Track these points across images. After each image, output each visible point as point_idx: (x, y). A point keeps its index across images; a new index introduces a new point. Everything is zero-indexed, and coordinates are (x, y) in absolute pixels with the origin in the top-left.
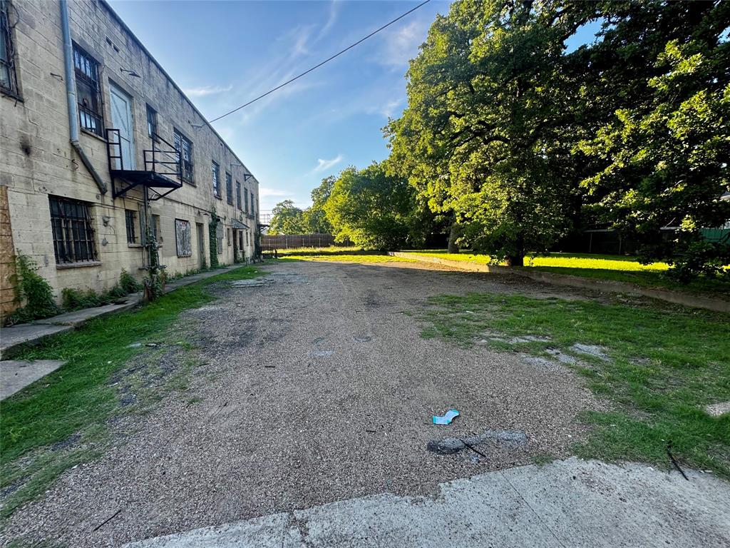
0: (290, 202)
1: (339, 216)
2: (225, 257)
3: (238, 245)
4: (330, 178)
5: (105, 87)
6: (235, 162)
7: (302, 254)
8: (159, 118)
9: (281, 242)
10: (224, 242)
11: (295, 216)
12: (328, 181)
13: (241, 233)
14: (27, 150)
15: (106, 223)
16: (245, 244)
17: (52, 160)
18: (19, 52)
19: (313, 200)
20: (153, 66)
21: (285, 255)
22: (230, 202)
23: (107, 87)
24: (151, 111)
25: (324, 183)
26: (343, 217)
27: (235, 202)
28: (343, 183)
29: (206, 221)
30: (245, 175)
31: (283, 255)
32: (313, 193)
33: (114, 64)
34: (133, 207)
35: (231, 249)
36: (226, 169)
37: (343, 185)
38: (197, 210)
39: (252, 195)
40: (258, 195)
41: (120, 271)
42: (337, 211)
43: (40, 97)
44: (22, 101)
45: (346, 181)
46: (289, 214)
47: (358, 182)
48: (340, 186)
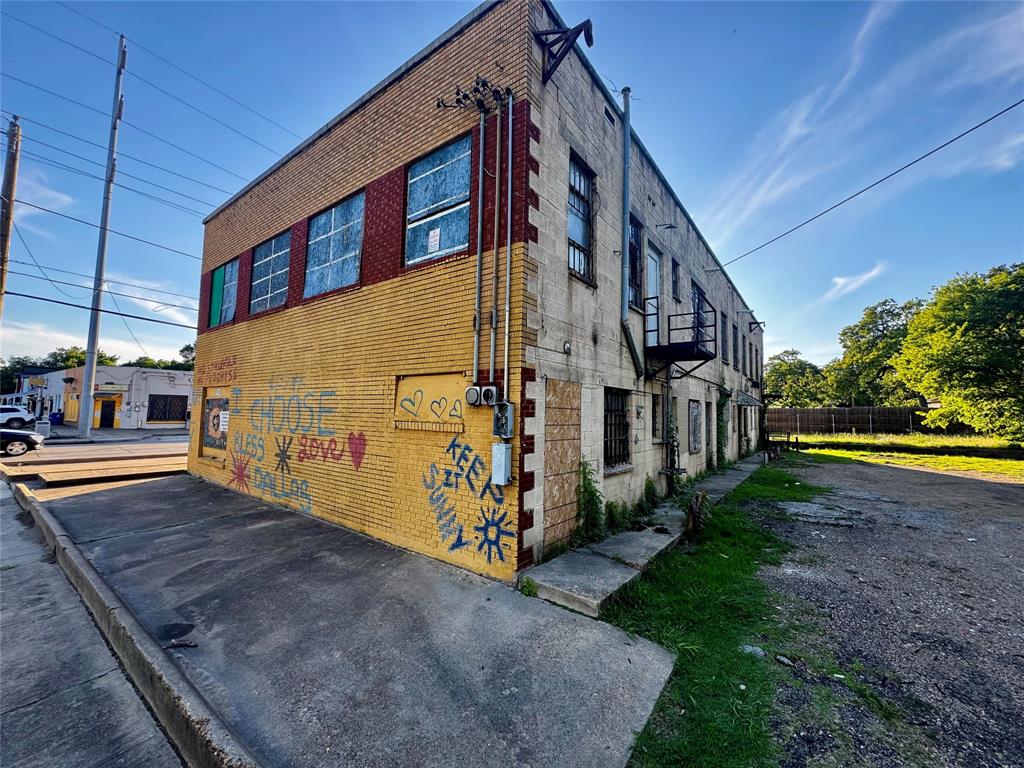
0: (794, 353)
1: (936, 373)
2: (730, 452)
3: (743, 430)
4: (884, 304)
5: (646, 251)
6: (740, 308)
7: (849, 447)
8: (681, 271)
9: (787, 420)
10: (730, 426)
11: (803, 375)
12: (879, 309)
13: (745, 409)
14: (595, 340)
15: (638, 413)
16: (749, 428)
17: (609, 347)
18: (598, 238)
19: (845, 346)
20: (678, 210)
21: (813, 446)
22: (736, 368)
23: (647, 251)
24: (675, 265)
25: (869, 315)
26: (946, 377)
27: (740, 366)
28: (944, 309)
29: (714, 397)
30: (750, 324)
31: (807, 446)
32: (843, 335)
33: (652, 221)
34: (658, 391)
35: (736, 435)
36: (733, 320)
37: (942, 314)
38: (707, 384)
39: (757, 350)
40: (762, 349)
41: (645, 477)
42: (930, 366)
43: (606, 278)
44: (595, 287)
45: (951, 306)
46: (791, 371)
47: (987, 302)
48: (936, 316)
